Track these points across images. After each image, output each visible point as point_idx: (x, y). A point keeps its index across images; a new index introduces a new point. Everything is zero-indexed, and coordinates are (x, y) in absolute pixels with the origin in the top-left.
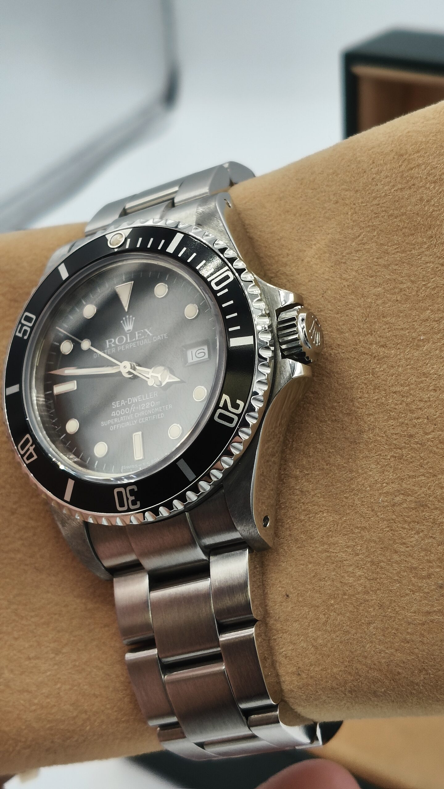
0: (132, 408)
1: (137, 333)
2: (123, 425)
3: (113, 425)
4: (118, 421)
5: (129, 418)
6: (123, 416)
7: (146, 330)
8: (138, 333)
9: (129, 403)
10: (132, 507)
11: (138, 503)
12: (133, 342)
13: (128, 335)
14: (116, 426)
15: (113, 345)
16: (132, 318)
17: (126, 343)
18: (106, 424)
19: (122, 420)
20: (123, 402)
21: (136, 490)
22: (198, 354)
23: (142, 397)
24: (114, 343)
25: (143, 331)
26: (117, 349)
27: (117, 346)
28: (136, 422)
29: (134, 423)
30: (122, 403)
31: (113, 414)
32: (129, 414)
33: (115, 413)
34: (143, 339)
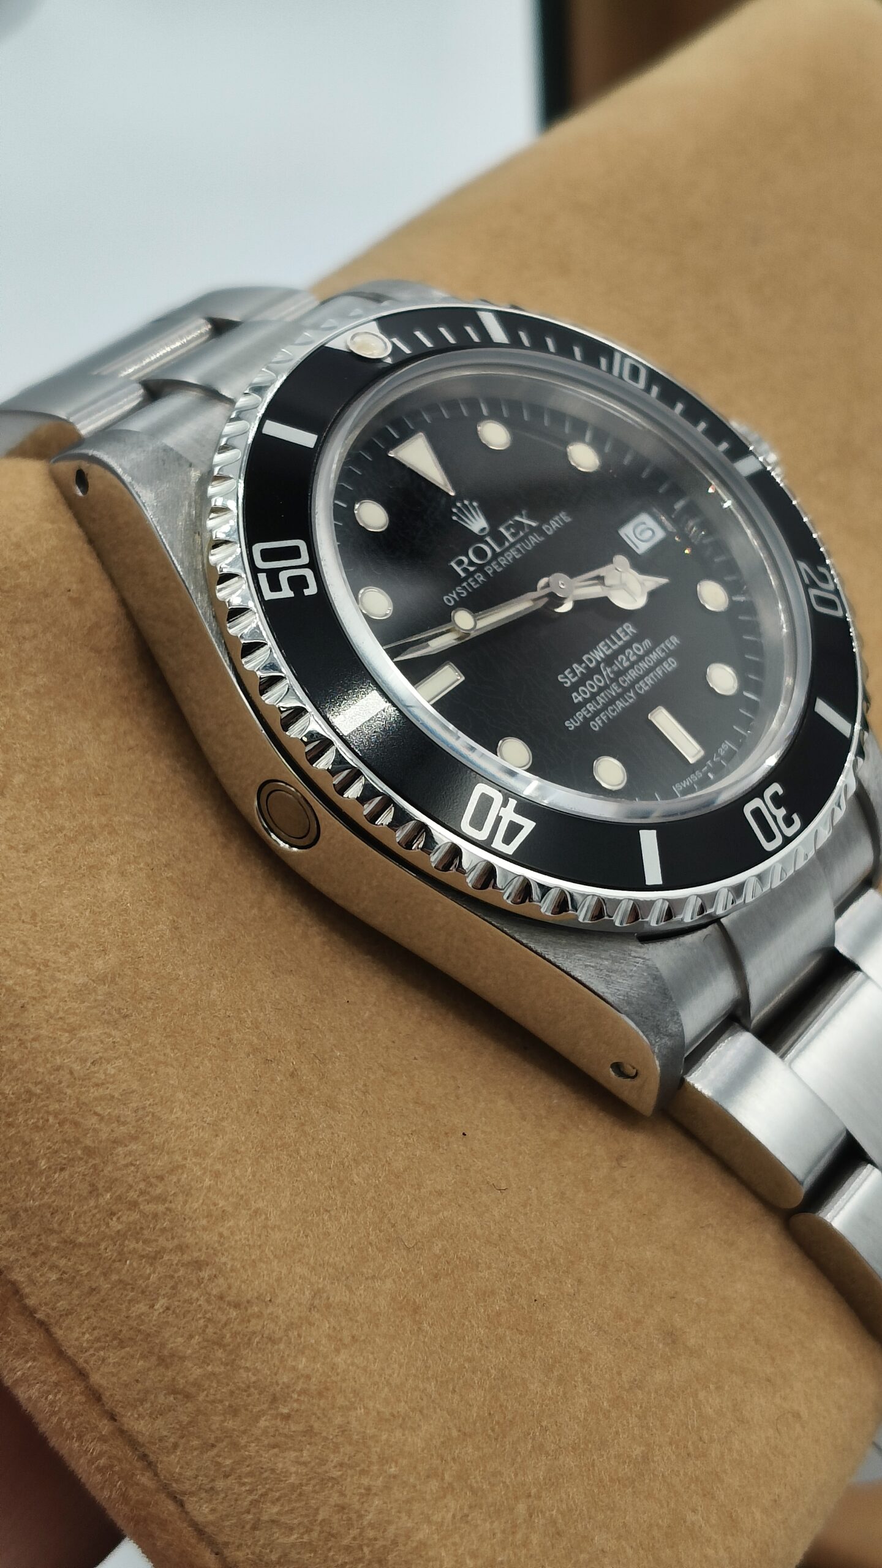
0: (604, 673)
1: (502, 529)
2: (613, 711)
3: (593, 718)
4: (595, 707)
5: (614, 694)
6: (598, 693)
7: (517, 518)
8: (508, 529)
9: (591, 666)
10: (789, 832)
11: (795, 817)
12: (508, 549)
13: (488, 539)
14: (601, 718)
15: (472, 569)
16: (471, 504)
17: (496, 555)
18: (577, 722)
19: (603, 703)
20: (577, 669)
21: (781, 792)
22: (640, 535)
23: (607, 644)
24: (471, 563)
25: (511, 522)
26: (486, 574)
27: (480, 568)
28: (632, 695)
29: (631, 697)
30: (578, 672)
31: (576, 698)
32: (607, 687)
33: (580, 695)
34: (526, 537)
